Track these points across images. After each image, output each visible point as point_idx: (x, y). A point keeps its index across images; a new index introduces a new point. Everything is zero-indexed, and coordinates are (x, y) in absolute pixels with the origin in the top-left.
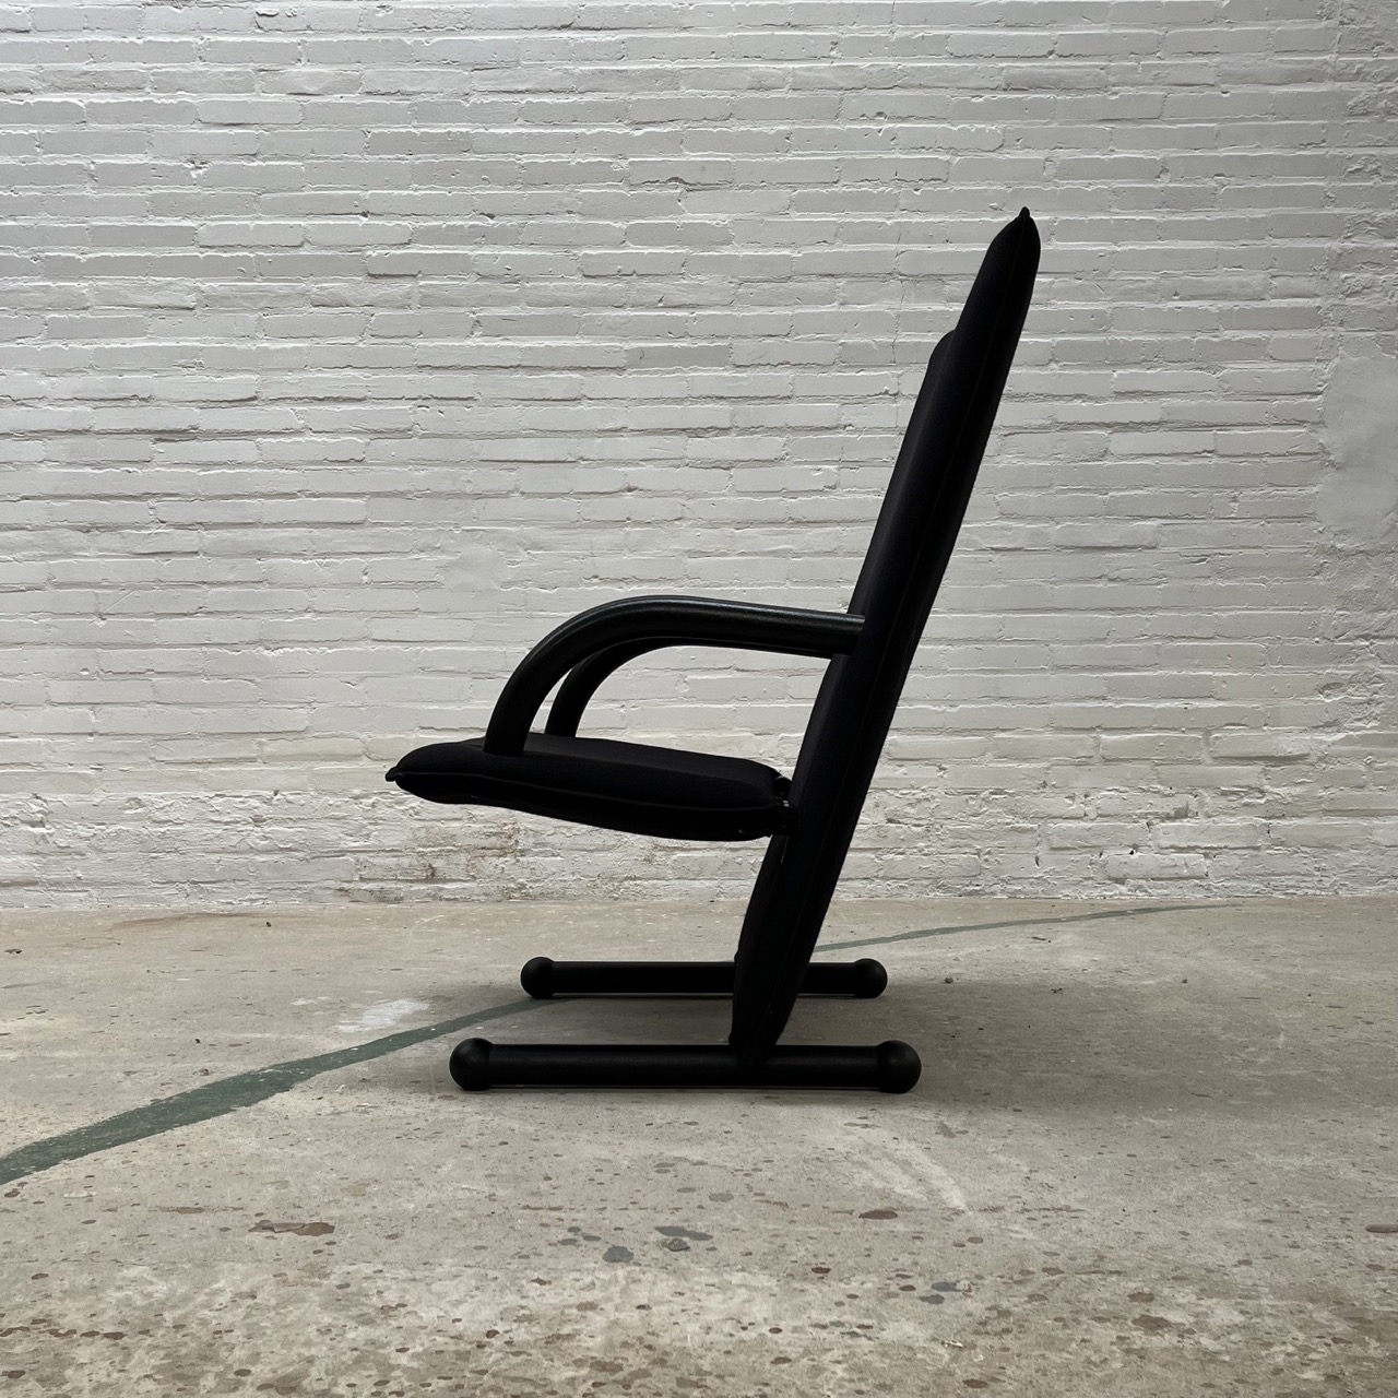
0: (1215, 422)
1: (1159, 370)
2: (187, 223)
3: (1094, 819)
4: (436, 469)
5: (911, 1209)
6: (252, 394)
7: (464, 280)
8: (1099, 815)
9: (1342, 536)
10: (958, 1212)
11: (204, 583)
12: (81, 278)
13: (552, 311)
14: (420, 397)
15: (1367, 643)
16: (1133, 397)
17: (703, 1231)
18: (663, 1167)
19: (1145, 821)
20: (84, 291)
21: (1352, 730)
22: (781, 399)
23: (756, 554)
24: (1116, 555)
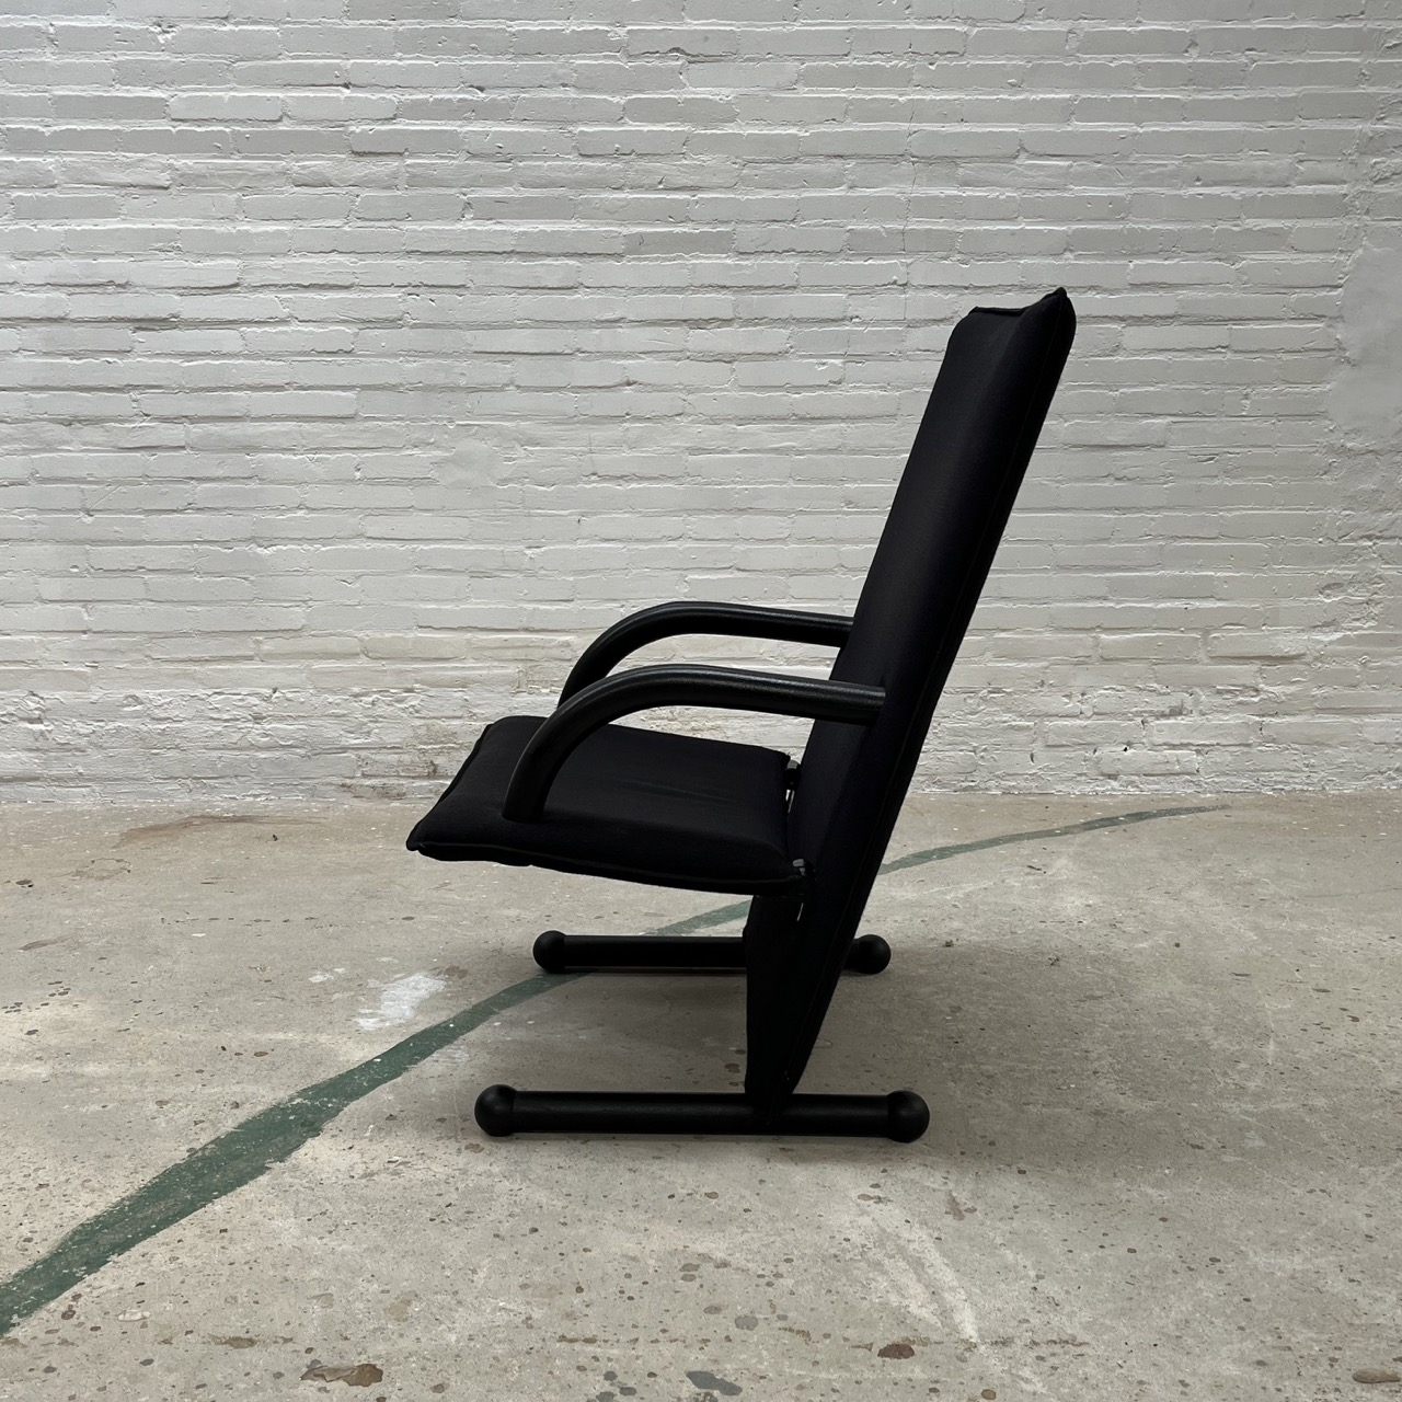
0: (1231, 317)
1: (1176, 260)
2: (156, 94)
3: (1090, 717)
4: (428, 361)
5: (925, 1342)
6: (235, 281)
7: (454, 158)
8: (1095, 713)
9: (1353, 435)
10: (971, 1347)
11: (192, 478)
12: (46, 153)
13: (546, 192)
14: (410, 284)
15: (1371, 544)
16: (1150, 289)
17: (731, 1379)
18: (689, 1271)
19: (1139, 720)
20: (50, 168)
21: (1350, 630)
22: (786, 288)
23: (758, 451)
24: (1124, 453)
